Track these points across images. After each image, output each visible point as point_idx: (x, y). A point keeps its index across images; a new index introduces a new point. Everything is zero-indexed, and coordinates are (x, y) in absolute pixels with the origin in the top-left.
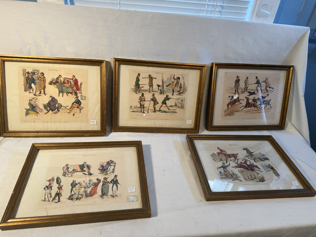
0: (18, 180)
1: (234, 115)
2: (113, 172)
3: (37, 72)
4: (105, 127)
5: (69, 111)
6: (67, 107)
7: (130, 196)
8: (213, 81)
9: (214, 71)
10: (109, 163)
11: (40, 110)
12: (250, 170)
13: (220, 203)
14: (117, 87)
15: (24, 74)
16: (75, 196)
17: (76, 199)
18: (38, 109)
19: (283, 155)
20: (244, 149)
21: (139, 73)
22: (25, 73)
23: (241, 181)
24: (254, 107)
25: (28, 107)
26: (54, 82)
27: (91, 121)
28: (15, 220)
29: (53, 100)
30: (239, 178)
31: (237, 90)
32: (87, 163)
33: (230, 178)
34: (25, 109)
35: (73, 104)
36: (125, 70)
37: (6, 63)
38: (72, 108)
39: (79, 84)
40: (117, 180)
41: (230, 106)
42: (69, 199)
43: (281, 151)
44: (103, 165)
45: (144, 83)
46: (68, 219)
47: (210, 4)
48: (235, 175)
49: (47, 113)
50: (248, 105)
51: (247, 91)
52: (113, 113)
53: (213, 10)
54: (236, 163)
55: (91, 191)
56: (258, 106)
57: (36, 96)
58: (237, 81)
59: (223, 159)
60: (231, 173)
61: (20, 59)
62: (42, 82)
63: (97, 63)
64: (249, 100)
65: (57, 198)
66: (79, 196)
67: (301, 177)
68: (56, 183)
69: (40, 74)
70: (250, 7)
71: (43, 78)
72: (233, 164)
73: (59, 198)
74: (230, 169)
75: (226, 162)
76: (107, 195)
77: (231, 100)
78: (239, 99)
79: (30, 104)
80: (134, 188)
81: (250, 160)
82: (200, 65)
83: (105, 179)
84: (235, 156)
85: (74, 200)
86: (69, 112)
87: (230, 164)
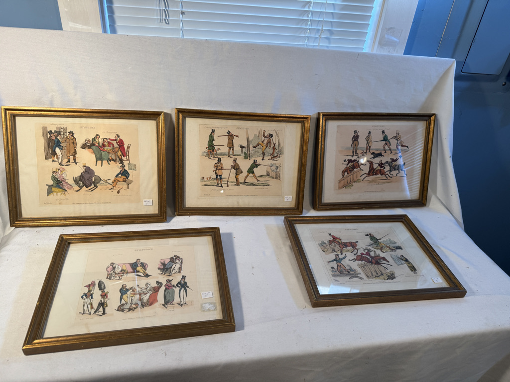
0: (43, 286)
1: (352, 187)
2: (179, 272)
3: (64, 130)
4: (166, 209)
5: (111, 187)
6: (108, 181)
7: (205, 303)
8: (320, 138)
9: (321, 125)
10: (173, 260)
11: (69, 185)
12: (375, 264)
13: (331, 310)
14: (181, 150)
15: (45, 135)
16: (127, 306)
17: (128, 310)
18: (65, 185)
19: (422, 241)
20: (367, 235)
21: (213, 129)
22: (46, 132)
23: (361, 278)
24: (381, 175)
25: (51, 183)
26: (89, 144)
27: (144, 200)
28: (44, 340)
29: (88, 171)
30: (359, 275)
31: (355, 150)
32: (142, 261)
33: (347, 275)
34: (47, 185)
35: (117, 176)
36: (192, 124)
37: (17, 118)
38: (116, 181)
39: (126, 147)
40: (185, 283)
41: (346, 173)
42: (118, 310)
43: (419, 236)
44: (164, 262)
45: (221, 143)
46: (119, 337)
47: (312, 28)
48: (353, 271)
49: (78, 190)
50: (372, 172)
51: (369, 152)
52: (177, 188)
53: (317, 38)
54: (355, 255)
55: (149, 298)
56: (386, 173)
57: (63, 165)
58: (356, 138)
59: (336, 250)
60: (347, 268)
61: (38, 112)
62: (72, 145)
63: (152, 116)
64: (373, 165)
65: (101, 309)
66: (133, 305)
67: (447, 271)
68: (98, 289)
69: (68, 134)
70: (370, 31)
71: (72, 139)
72: (350, 256)
73: (104, 309)
74: (346, 262)
75: (340, 254)
76: (171, 303)
77: (347, 165)
78: (358, 163)
79: (54, 178)
80: (211, 292)
81: (375, 250)
82: (301, 116)
83: (169, 281)
84: (353, 245)
85: (125, 311)
86: (112, 189)
87: (346, 257)
